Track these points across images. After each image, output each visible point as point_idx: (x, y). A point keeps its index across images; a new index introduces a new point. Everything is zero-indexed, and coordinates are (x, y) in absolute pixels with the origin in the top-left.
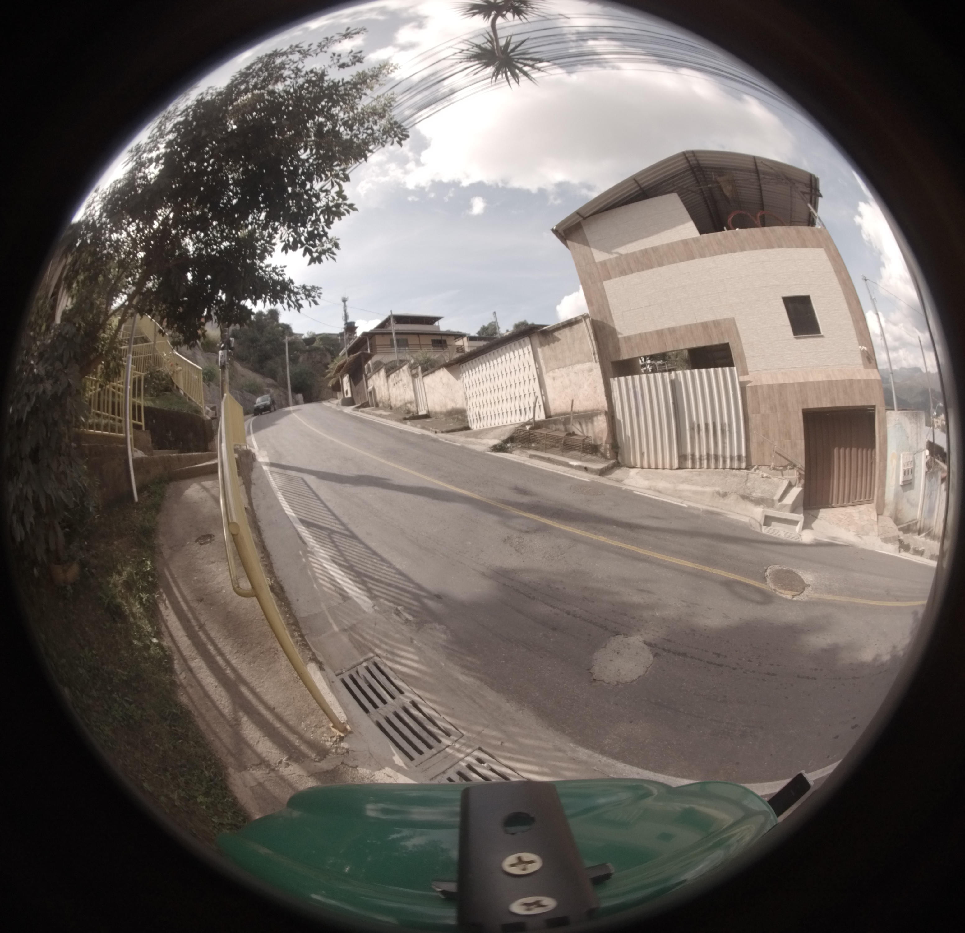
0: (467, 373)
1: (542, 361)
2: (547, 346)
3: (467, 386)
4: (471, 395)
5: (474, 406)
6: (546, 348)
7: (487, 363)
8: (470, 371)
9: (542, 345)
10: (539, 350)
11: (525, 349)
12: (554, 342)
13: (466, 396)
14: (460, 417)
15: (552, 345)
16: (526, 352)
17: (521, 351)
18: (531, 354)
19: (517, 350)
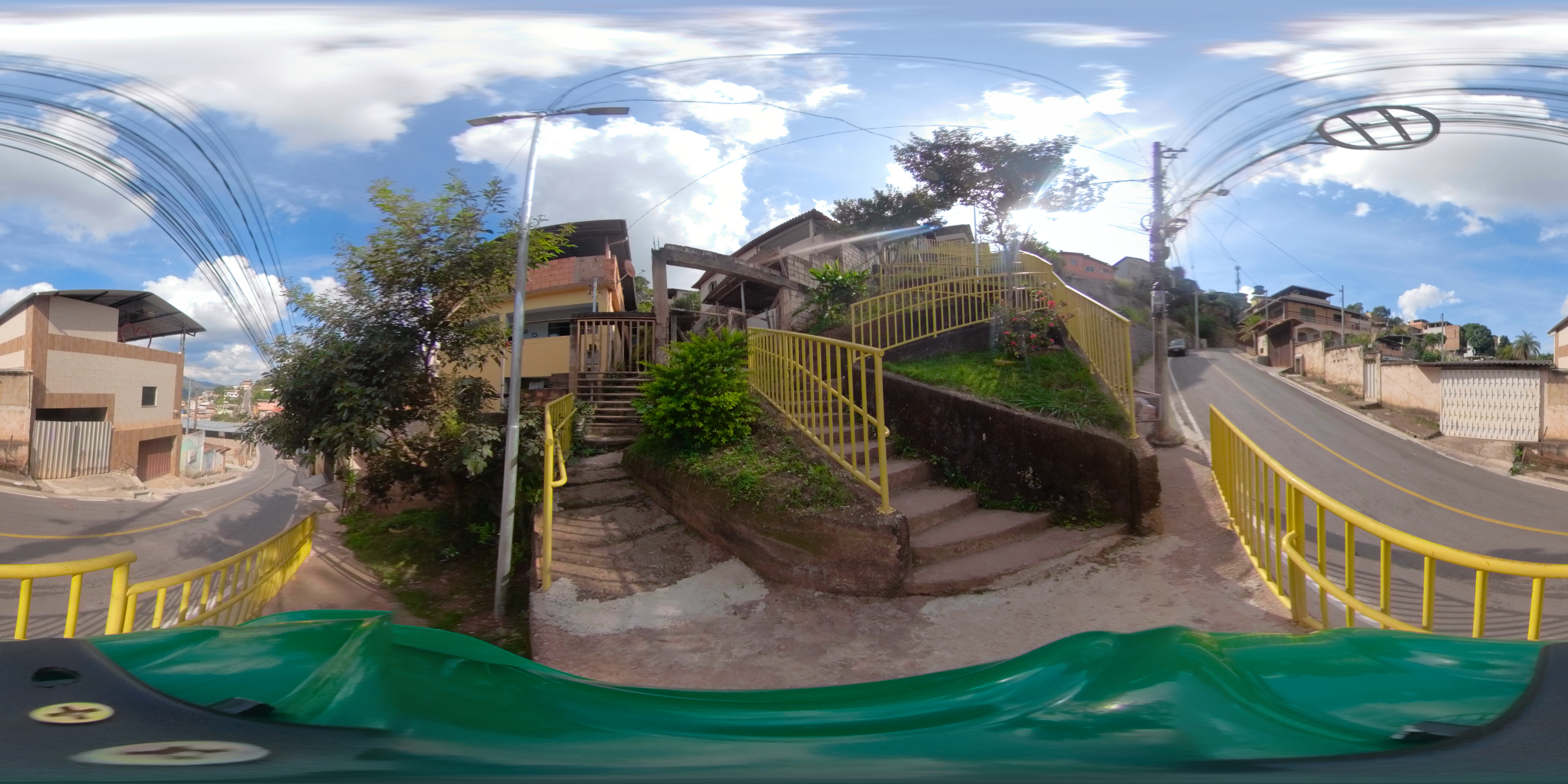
0: (1450, 381)
1: (1546, 395)
2: (1555, 384)
3: (1448, 392)
4: (1450, 402)
5: (1452, 413)
6: (1554, 386)
7: (1482, 380)
8: (1456, 380)
9: (1550, 381)
10: (1546, 385)
11: (1533, 381)
12: (1563, 382)
13: (1443, 401)
14: (1427, 419)
15: (1560, 385)
16: (1534, 384)
17: (1527, 381)
18: (1538, 386)
19: (1524, 378)
